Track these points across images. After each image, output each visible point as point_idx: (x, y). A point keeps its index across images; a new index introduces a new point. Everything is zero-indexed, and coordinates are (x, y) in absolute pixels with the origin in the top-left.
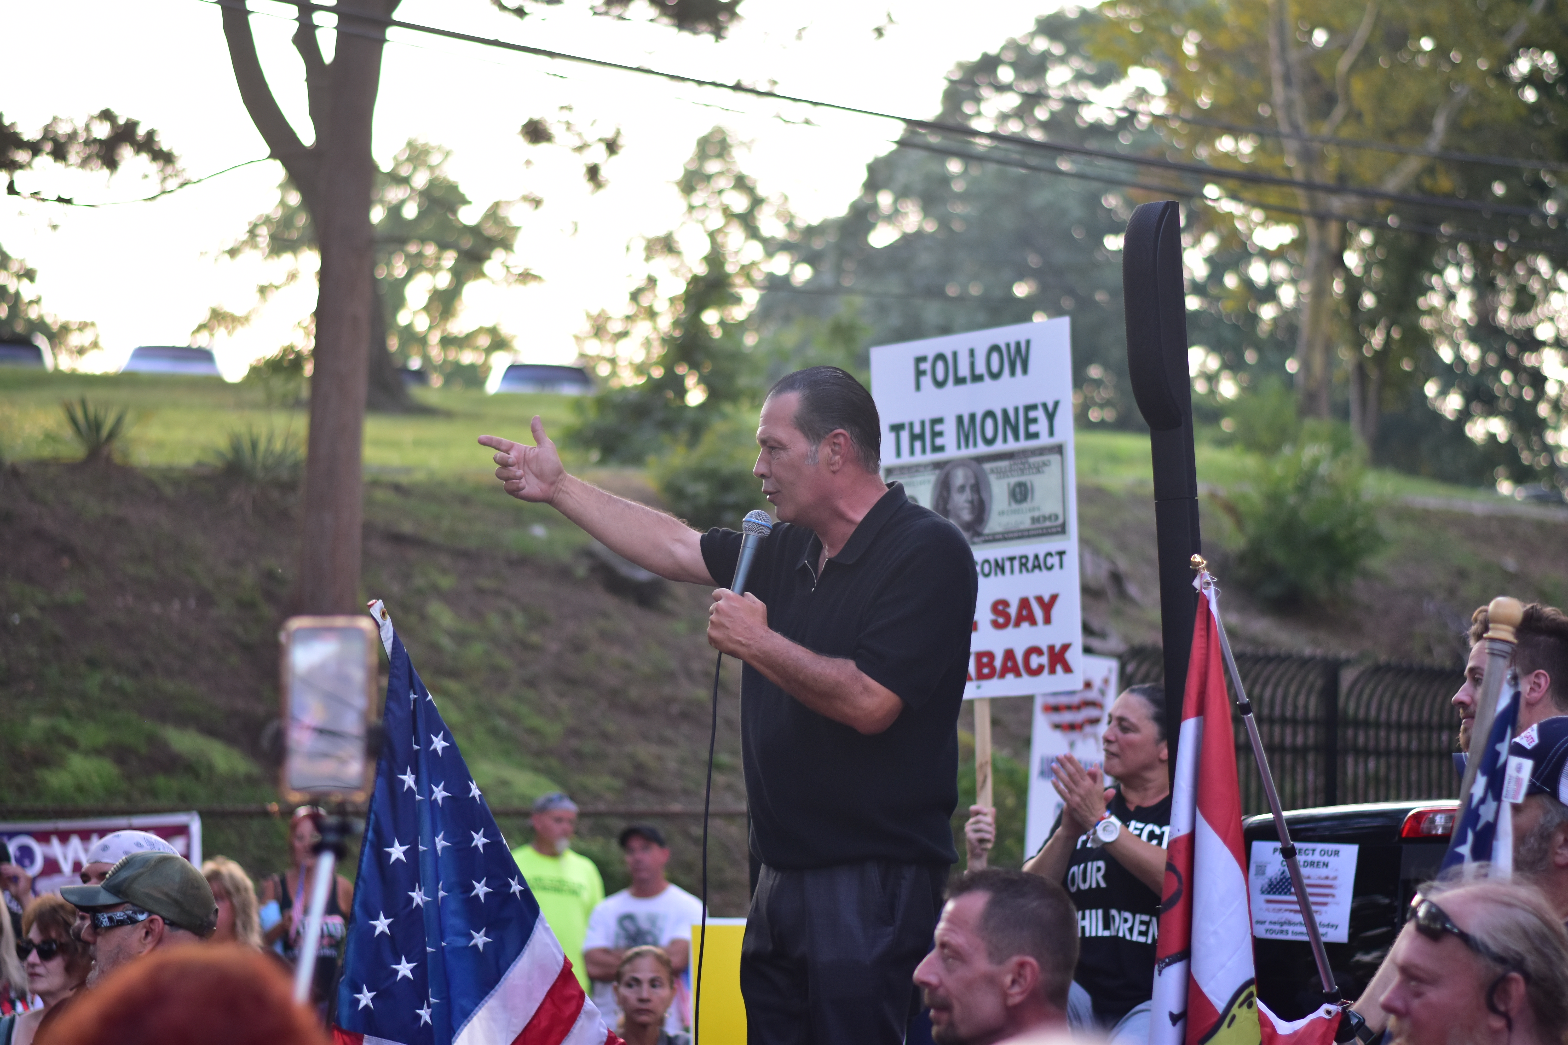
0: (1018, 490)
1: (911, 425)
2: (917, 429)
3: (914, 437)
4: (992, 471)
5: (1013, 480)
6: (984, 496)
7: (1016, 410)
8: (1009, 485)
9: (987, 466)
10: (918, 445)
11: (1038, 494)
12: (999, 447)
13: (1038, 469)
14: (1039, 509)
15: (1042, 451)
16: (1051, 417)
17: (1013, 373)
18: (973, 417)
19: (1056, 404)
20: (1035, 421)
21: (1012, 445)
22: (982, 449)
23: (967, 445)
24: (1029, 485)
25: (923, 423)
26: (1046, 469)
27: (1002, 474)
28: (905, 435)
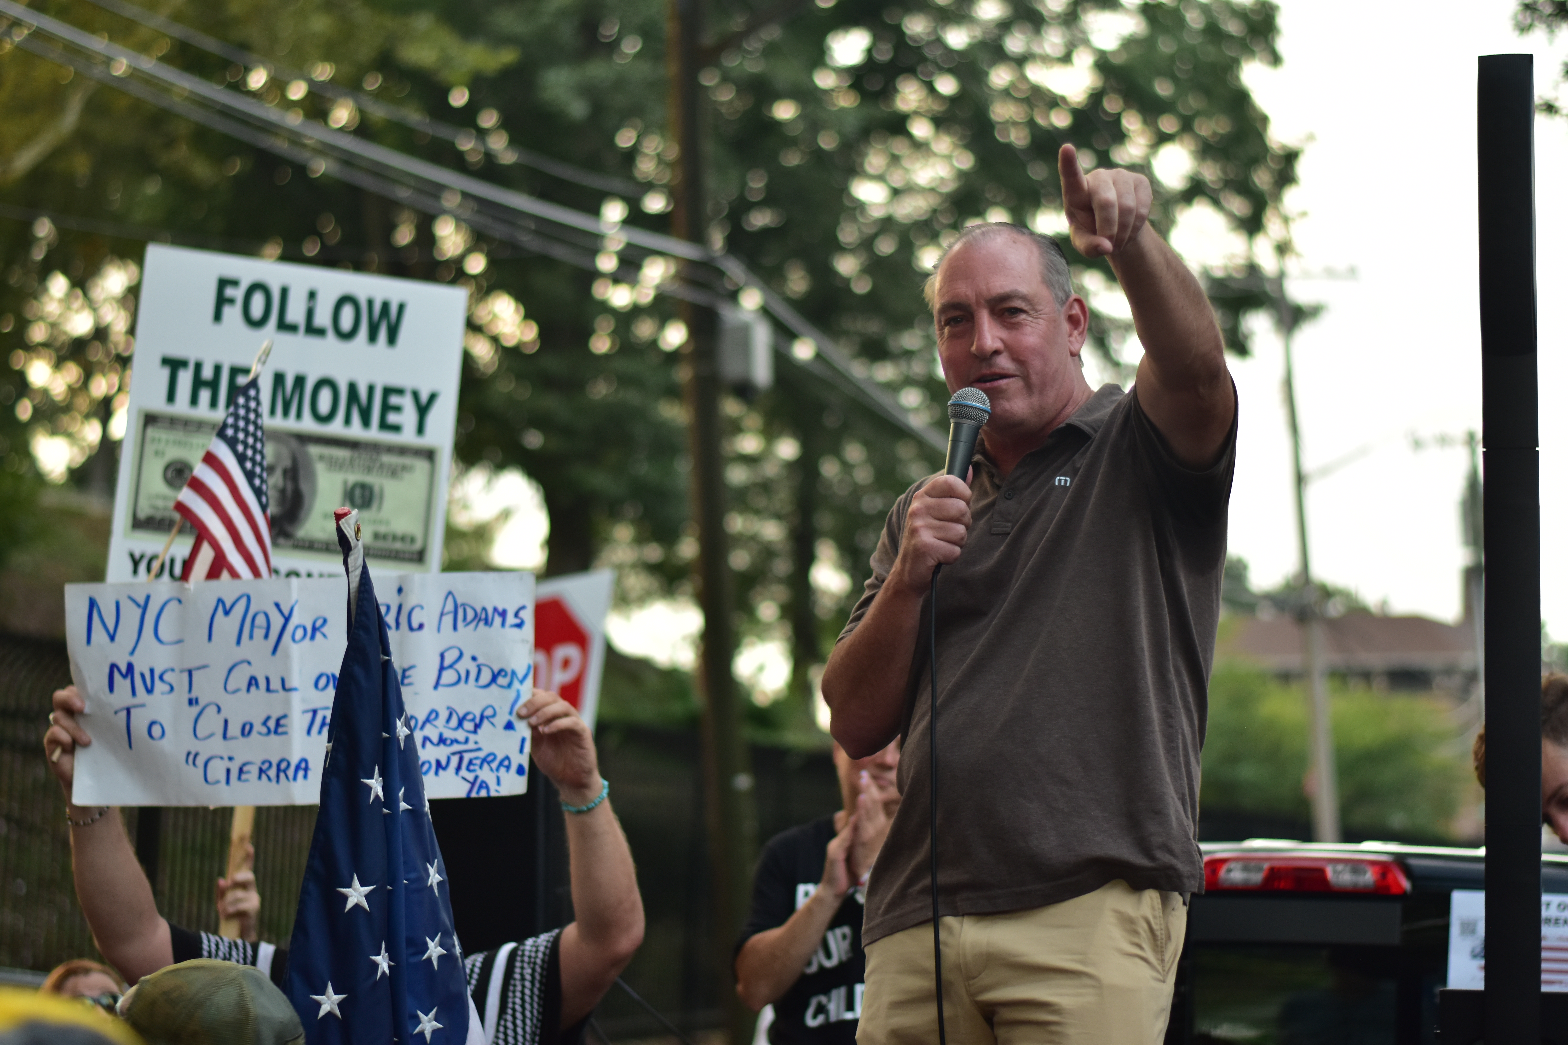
0: (358, 492)
1: (198, 367)
2: (207, 373)
3: (198, 383)
4: (321, 458)
5: (353, 478)
6: (304, 486)
7: (371, 389)
8: (345, 483)
9: (314, 450)
10: (205, 395)
11: (389, 504)
12: (336, 428)
13: (394, 472)
14: (387, 523)
15: (403, 450)
16: (423, 410)
17: (373, 337)
18: (300, 381)
19: (433, 397)
20: (398, 409)
21: (356, 431)
22: (308, 425)
23: (286, 413)
24: (376, 489)
25: (218, 369)
26: (407, 476)
27: (334, 465)
28: (185, 379)
